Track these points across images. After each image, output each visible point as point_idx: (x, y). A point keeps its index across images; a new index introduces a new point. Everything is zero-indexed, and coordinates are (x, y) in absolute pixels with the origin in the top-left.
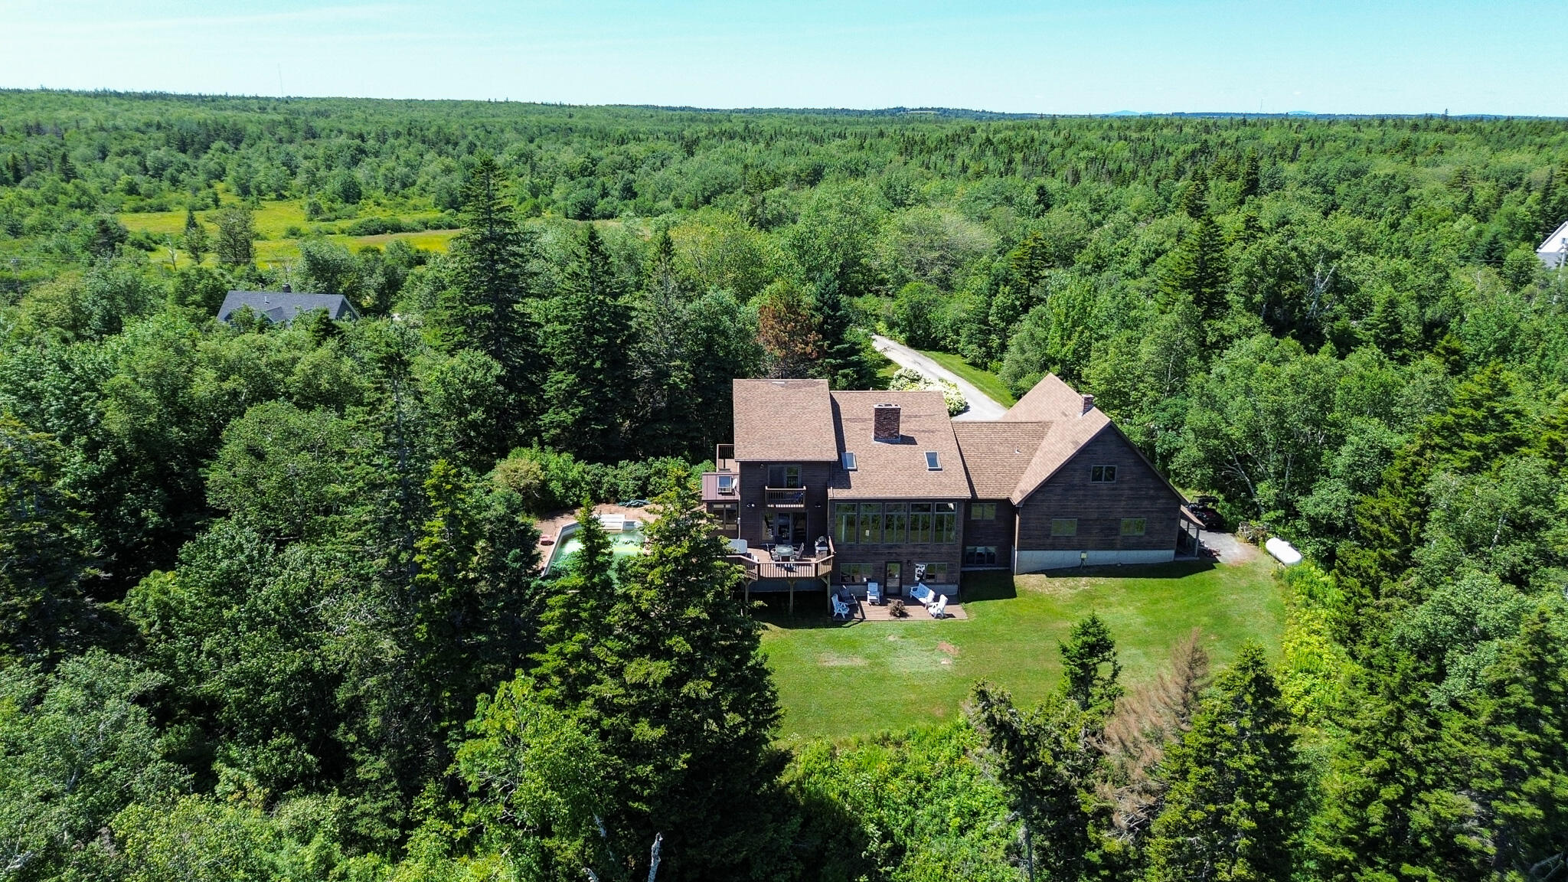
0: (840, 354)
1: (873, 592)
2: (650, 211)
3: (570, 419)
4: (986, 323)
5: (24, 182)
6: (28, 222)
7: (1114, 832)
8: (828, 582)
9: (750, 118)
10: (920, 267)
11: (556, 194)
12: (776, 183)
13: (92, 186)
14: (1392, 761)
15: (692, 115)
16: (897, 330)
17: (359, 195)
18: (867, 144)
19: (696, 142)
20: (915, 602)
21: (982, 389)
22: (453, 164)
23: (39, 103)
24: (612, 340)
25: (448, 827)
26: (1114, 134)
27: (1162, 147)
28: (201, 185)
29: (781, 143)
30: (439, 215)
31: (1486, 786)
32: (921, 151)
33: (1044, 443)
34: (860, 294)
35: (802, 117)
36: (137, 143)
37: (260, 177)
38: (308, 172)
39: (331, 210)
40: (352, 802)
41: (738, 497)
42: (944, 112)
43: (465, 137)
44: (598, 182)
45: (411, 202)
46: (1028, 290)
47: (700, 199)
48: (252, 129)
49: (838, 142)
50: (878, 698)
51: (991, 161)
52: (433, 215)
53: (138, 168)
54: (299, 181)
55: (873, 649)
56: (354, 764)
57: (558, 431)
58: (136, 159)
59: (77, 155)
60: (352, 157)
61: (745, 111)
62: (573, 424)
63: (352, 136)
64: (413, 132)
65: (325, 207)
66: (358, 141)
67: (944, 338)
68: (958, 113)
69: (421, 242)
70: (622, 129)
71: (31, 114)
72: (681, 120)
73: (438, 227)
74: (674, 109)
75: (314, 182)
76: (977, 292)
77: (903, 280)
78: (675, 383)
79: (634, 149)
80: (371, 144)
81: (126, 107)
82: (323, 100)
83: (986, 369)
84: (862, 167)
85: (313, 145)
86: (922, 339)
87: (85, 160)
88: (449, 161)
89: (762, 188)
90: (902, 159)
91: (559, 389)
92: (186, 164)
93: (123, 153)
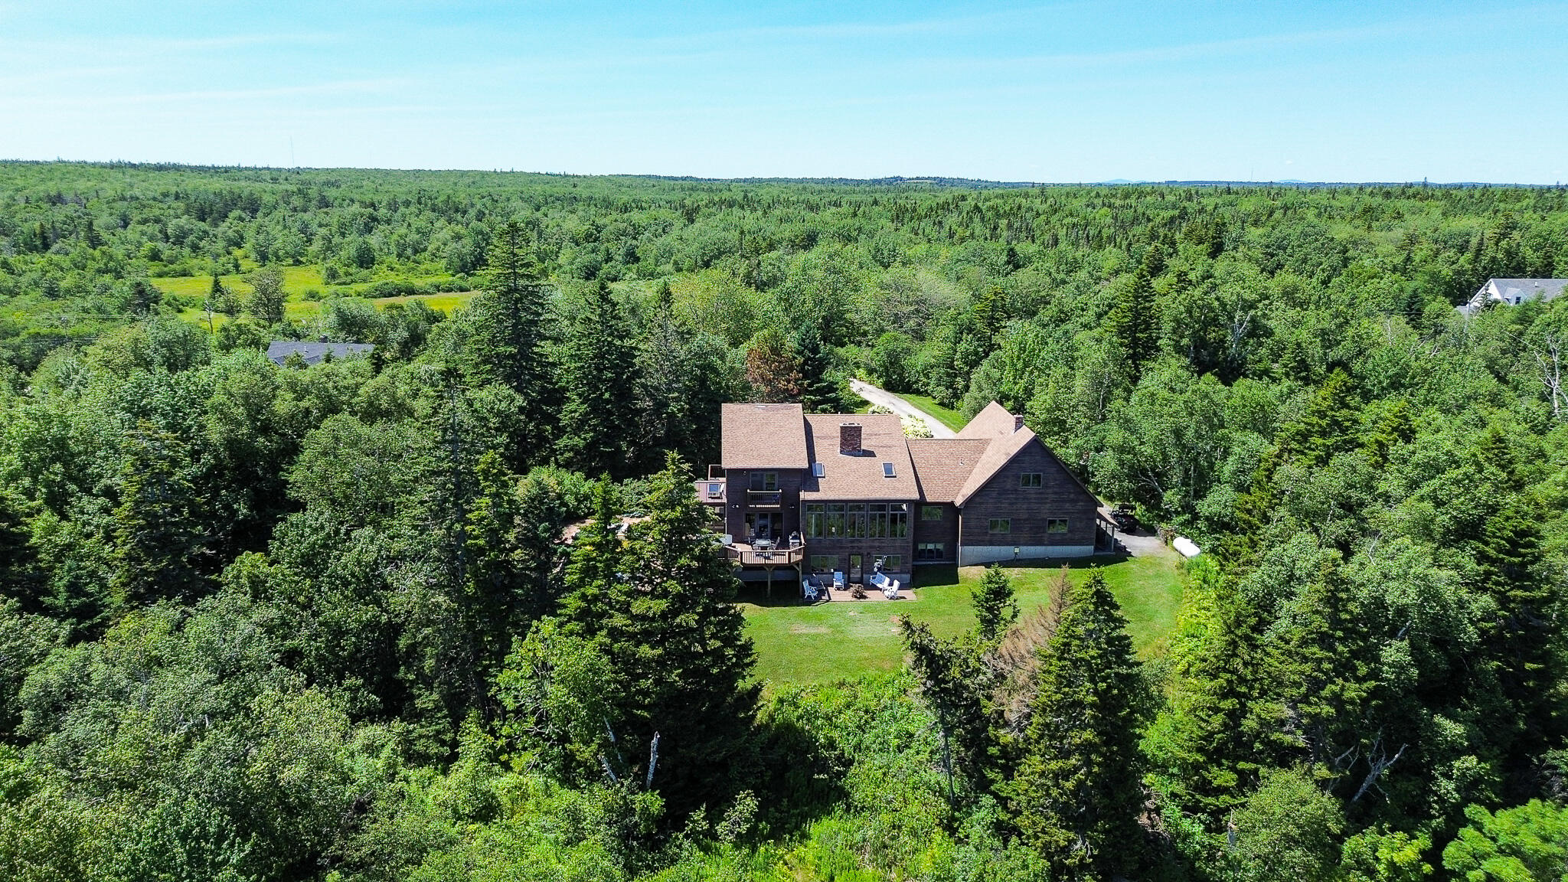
0: (819, 391)
1: (838, 579)
2: (652, 274)
3: (582, 444)
4: (952, 367)
5: (55, 247)
6: (63, 284)
7: (1008, 730)
8: (799, 569)
9: (748, 187)
10: (897, 319)
11: (562, 259)
12: (771, 247)
13: (119, 252)
14: (1229, 682)
15: (693, 185)
16: (875, 375)
17: (372, 261)
18: (860, 212)
19: (697, 209)
20: (874, 588)
21: (947, 425)
22: (463, 231)
23: (58, 174)
24: (619, 375)
25: (490, 739)
26: (1098, 202)
27: (1144, 214)
28: (221, 251)
29: (778, 212)
30: (451, 279)
31: (1295, 692)
32: (912, 219)
33: (984, 456)
34: (843, 345)
35: (800, 186)
36: (157, 212)
37: (278, 244)
38: (324, 239)
39: (347, 274)
40: (411, 727)
41: (725, 500)
42: (940, 181)
43: (472, 205)
44: (603, 248)
45: (422, 267)
46: (990, 339)
47: (700, 263)
48: (267, 198)
49: (833, 209)
50: (837, 655)
51: (978, 227)
52: (445, 279)
53: (160, 236)
54: (316, 246)
55: (835, 621)
56: (412, 697)
57: (571, 454)
58: (158, 227)
59: (102, 221)
60: (366, 224)
61: (745, 180)
62: (585, 448)
63: (364, 205)
64: (422, 200)
65: (341, 272)
66: (371, 210)
67: (916, 382)
68: (953, 182)
69: (435, 303)
70: (625, 198)
71: (51, 184)
72: (683, 189)
73: (450, 290)
74: (675, 179)
75: (329, 248)
76: (945, 340)
77: (880, 331)
78: (673, 412)
79: (636, 216)
80: (383, 212)
81: (142, 177)
82: (333, 170)
83: (953, 408)
84: (854, 234)
85: (327, 213)
86: (898, 383)
87: (108, 228)
88: (459, 228)
89: (757, 251)
90: (893, 226)
91: (572, 418)
92: (205, 232)
93: (145, 222)
